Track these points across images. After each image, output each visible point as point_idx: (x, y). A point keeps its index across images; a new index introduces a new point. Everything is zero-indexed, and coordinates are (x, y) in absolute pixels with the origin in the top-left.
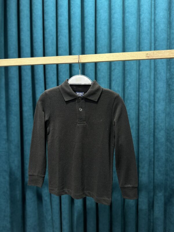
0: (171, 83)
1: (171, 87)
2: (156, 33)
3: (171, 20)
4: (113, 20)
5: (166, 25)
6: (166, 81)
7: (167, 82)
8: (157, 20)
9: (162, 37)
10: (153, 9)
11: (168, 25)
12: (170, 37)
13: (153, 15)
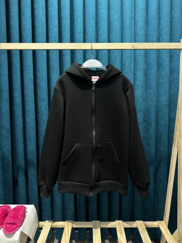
0: (148, 73)
1: (147, 76)
2: (136, 29)
3: (148, 19)
4: (99, 15)
5: (144, 23)
6: (143, 71)
7: (145, 72)
8: (137, 19)
9: (141, 33)
10: (133, 8)
11: (145, 23)
12: (147, 33)
13: (133, 14)
